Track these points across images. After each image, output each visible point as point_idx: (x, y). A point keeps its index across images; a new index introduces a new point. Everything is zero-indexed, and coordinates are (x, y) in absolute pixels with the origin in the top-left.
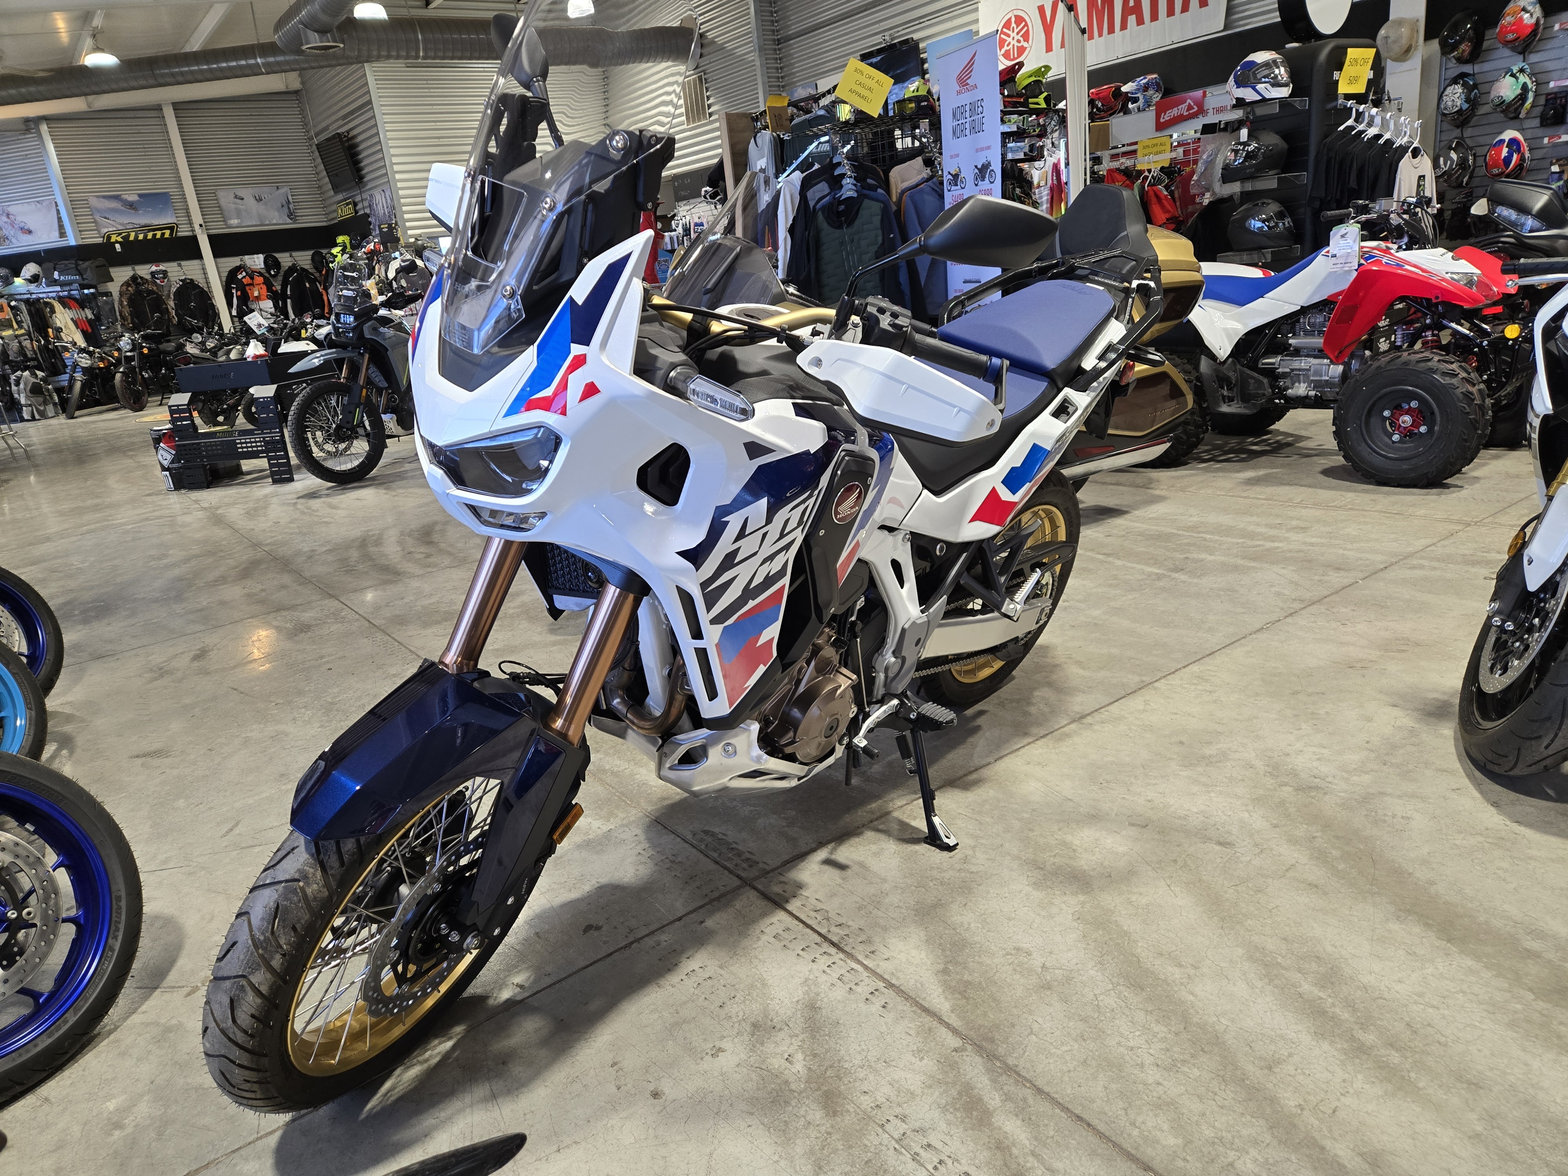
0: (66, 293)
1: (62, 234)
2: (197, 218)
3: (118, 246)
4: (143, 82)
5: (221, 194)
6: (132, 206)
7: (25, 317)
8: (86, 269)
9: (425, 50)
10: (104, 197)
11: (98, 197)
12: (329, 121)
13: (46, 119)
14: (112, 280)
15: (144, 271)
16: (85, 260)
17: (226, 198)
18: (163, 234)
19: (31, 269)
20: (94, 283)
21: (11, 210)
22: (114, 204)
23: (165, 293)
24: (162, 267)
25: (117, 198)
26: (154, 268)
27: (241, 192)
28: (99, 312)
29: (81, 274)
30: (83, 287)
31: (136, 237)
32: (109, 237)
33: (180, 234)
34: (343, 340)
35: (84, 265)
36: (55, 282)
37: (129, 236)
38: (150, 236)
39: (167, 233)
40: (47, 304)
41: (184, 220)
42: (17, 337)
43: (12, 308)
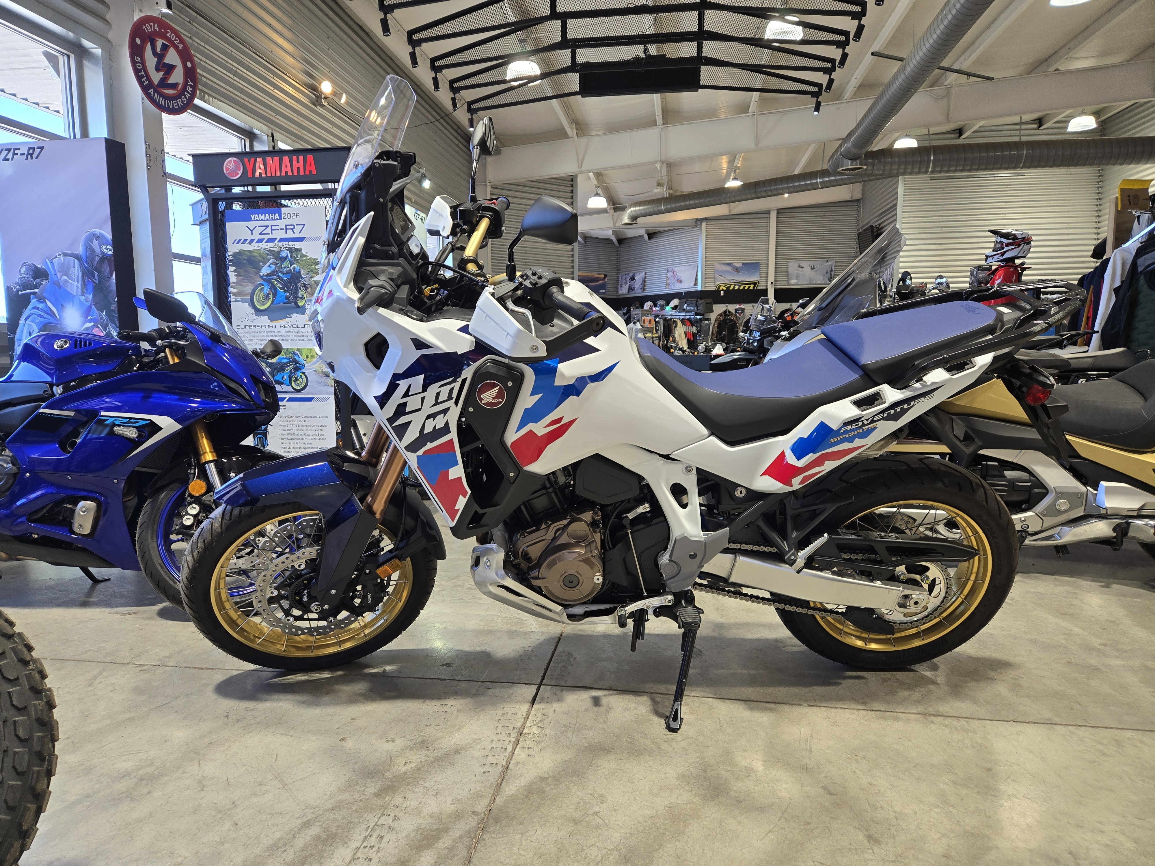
0: (688, 317)
1: (696, 284)
2: (771, 278)
3: (722, 293)
4: (749, 196)
5: (790, 264)
6: (737, 270)
7: (661, 328)
8: (700, 304)
9: (934, 167)
10: (724, 264)
11: (720, 264)
12: (870, 219)
13: (705, 219)
14: (713, 311)
15: (732, 308)
16: (701, 299)
17: (793, 267)
18: (749, 287)
19: (675, 302)
20: (702, 312)
21: (676, 269)
22: (728, 268)
23: (740, 322)
24: (742, 306)
25: (730, 264)
26: (738, 306)
27: (802, 264)
28: (700, 330)
29: (697, 307)
30: (696, 314)
31: (734, 287)
32: (719, 287)
33: (759, 288)
34: (751, 347)
35: (700, 302)
36: (684, 310)
37: (730, 287)
38: (742, 288)
39: (752, 286)
40: (675, 322)
41: (764, 279)
42: (652, 338)
43: (656, 322)
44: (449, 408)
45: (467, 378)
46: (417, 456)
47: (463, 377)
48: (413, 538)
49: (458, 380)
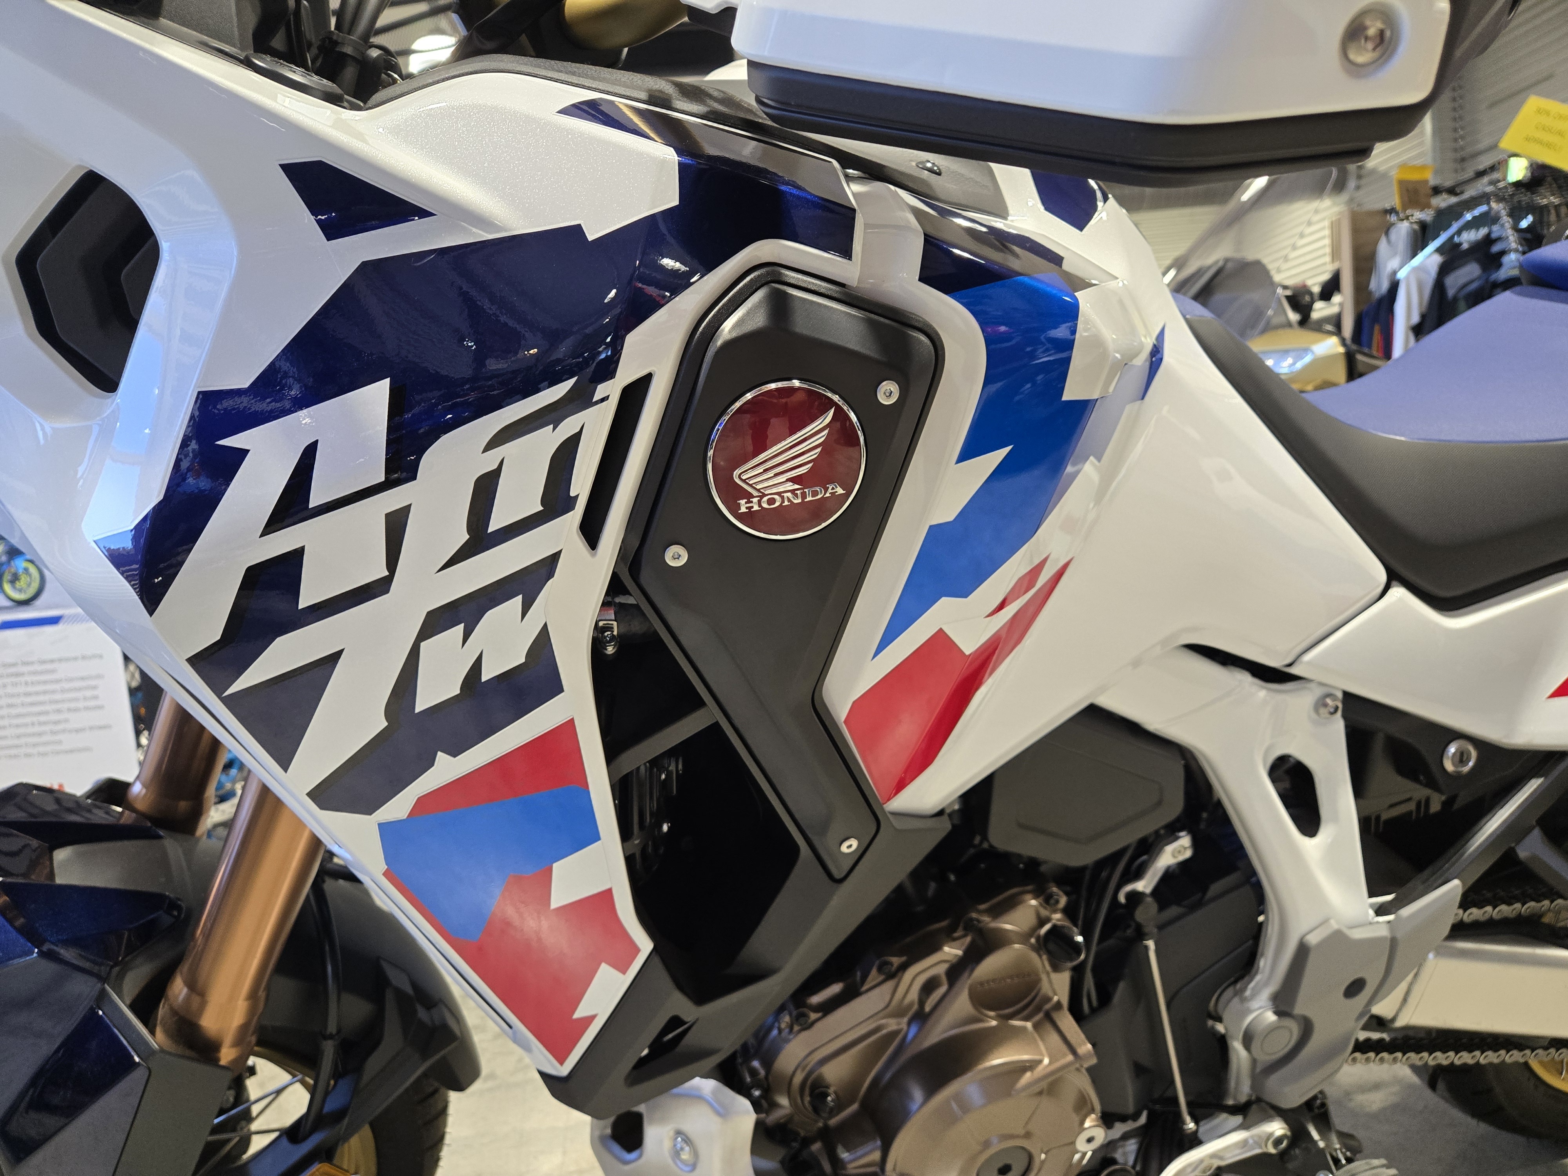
44: (555, 558)
45: (648, 378)
46: (383, 827)
47: (626, 374)
48: (374, 1064)
49: (601, 390)
